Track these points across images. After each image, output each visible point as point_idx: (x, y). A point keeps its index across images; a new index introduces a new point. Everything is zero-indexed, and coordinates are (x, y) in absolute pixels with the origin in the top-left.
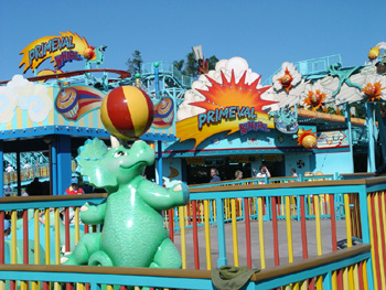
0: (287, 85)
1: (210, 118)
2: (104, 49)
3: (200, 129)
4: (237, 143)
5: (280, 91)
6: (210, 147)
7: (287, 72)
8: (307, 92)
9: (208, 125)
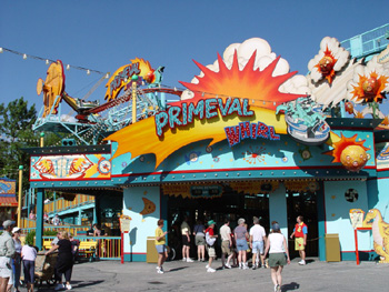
0: (328, 72)
1: (174, 118)
2: (162, 69)
3: (161, 138)
4: (227, 161)
5: (320, 82)
6: (184, 167)
7: (328, 53)
8: (357, 79)
9: (174, 131)
